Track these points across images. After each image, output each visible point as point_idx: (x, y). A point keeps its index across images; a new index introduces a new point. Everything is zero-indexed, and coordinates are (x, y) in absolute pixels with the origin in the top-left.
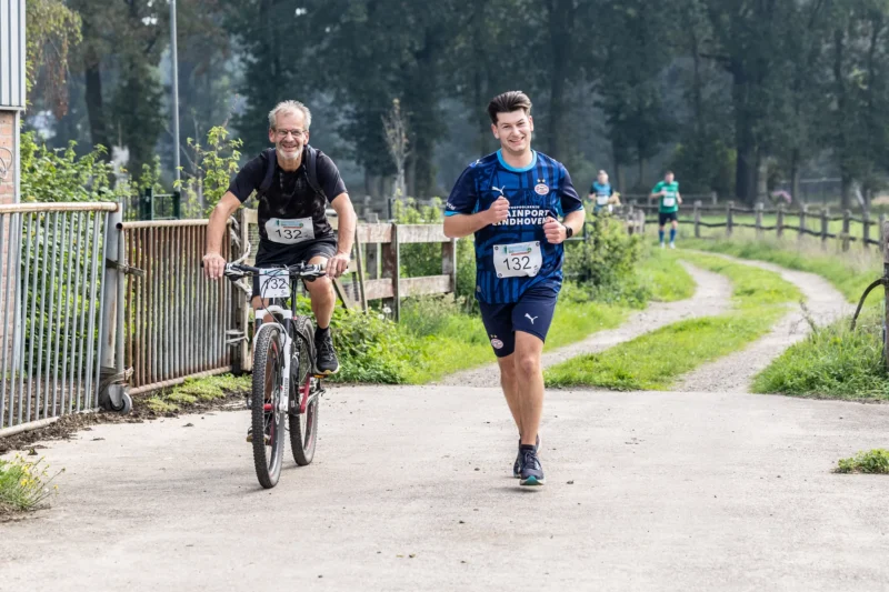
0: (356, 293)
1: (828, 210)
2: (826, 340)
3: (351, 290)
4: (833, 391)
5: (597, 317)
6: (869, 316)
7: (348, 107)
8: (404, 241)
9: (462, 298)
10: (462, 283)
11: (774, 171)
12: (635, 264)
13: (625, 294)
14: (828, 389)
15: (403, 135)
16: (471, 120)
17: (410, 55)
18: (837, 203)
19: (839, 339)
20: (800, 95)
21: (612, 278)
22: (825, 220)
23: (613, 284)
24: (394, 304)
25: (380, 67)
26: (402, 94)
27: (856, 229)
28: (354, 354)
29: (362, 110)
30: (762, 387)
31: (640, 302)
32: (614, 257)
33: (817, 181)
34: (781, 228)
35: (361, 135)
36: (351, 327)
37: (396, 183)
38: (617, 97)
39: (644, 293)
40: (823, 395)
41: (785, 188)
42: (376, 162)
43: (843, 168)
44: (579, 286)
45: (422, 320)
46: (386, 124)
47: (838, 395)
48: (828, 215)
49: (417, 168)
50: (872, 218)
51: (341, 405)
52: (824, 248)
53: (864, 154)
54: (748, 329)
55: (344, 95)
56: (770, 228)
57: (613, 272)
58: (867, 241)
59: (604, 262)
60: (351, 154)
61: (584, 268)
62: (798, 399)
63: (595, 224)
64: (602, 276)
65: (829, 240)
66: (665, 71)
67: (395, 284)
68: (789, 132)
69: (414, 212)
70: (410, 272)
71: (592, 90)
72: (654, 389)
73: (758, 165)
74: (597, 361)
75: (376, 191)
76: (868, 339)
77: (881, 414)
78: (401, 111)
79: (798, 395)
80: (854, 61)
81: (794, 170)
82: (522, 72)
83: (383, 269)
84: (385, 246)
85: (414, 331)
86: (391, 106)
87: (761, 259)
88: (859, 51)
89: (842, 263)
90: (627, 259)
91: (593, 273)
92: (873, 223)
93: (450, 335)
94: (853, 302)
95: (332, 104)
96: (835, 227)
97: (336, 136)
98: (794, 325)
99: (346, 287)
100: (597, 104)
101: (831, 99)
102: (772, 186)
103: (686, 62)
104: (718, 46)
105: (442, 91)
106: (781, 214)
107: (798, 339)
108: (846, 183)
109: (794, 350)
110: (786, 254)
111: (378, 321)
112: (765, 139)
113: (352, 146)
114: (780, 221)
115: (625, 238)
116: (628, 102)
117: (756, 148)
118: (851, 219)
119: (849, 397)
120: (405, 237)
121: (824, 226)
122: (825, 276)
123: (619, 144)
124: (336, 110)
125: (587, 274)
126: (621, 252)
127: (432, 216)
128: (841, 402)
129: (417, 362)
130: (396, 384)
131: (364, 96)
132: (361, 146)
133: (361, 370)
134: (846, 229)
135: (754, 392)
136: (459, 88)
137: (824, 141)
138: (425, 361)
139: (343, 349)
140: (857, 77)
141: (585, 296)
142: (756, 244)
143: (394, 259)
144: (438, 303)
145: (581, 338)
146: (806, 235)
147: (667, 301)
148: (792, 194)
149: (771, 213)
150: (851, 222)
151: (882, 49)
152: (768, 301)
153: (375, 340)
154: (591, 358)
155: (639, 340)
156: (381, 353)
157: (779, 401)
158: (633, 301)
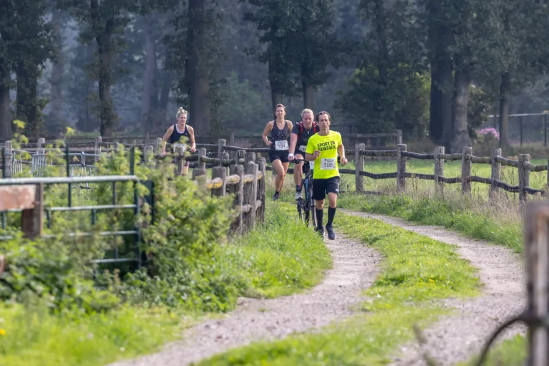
13: (198, 289)
22: (524, 170)
23: (180, 274)
31: (223, 302)
32: (182, 233)
34: (467, 181)
56: (452, 181)
57: (179, 257)
73: (456, 94)
81: (503, 101)
90: (202, 236)
106: (468, 160)
126: (193, 225)
142: (434, 203)
158: (210, 300)
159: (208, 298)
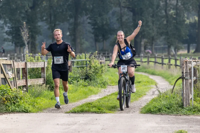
0: (14, 84)
1: (163, 56)
2: (164, 96)
3: (13, 83)
4: (166, 112)
5: (91, 91)
6: (177, 89)
7: (8, 25)
8: (29, 67)
9: (48, 85)
10: (48, 81)
11: (146, 44)
12: (103, 74)
13: (100, 83)
14: (165, 112)
15: (27, 34)
16: (49, 28)
17: (28, 8)
18: (166, 54)
19: (168, 96)
20: (154, 19)
21: (95, 78)
22: (163, 59)
23: (96, 80)
24: (26, 88)
25: (19, 12)
26: (26, 20)
27: (173, 62)
28: (14, 103)
29: (13, 26)
30: (144, 112)
31: (105, 86)
32: (96, 72)
33: (159, 47)
34: (149, 62)
35: (13, 34)
36: (13, 95)
37: (25, 49)
38: (95, 20)
39: (105, 83)
40: (163, 114)
41: (150, 49)
42: (18, 43)
43: (168, 43)
44: (85, 81)
45: (35, 92)
46: (22, 30)
47: (168, 114)
48: (164, 57)
49: (31, 44)
50: (178, 58)
51: (11, 120)
52: (162, 68)
53: (175, 38)
54: (139, 94)
55: (7, 21)
56: (145, 62)
57: (95, 77)
58: (176, 65)
59: (93, 73)
60: (10, 40)
61: (86, 75)
62: (155, 115)
63: (90, 61)
64: (92, 78)
65: (164, 65)
66: (111, 12)
67: (26, 81)
68: (151, 31)
69: (32, 58)
70: (31, 77)
71: (87, 18)
72: (110, 113)
73: (141, 42)
74: (92, 104)
75: (18, 52)
76: (177, 96)
77: (182, 119)
78: (26, 26)
79: (156, 114)
80: (171, 8)
81: (152, 43)
82: (64, 13)
83: (23, 77)
84: (23, 69)
85: (33, 96)
86: (23, 25)
87: (142, 72)
88: (173, 5)
89: (168, 73)
90: (100, 72)
91: (89, 77)
92: (178, 60)
93: (44, 97)
94: (172, 85)
95: (3, 24)
96: (166, 61)
97: (5, 34)
98: (154, 92)
99: (11, 82)
100: (89, 23)
101: (164, 20)
102: (145, 48)
103: (117, 9)
104: (127, 4)
105: (39, 19)
106: (148, 57)
107: (155, 97)
108: (169, 47)
109: (154, 100)
110: (150, 70)
111: (21, 93)
112: (143, 34)
113: (10, 37)
114: (148, 59)
115: (99, 66)
116: (98, 22)
117: (140, 36)
118: (171, 58)
119: (171, 114)
120: (29, 66)
121: (162, 61)
122: (163, 77)
123: (96, 36)
124: (5, 26)
125: (87, 77)
126: (98, 70)
127: (38, 59)
128: (169, 116)
129: (34, 105)
130: (28, 112)
131: (14, 21)
132: (13, 37)
133: (17, 108)
134: (169, 62)
135: (141, 113)
136: (44, 18)
137: (161, 34)
138: (37, 105)
139: (11, 102)
140: (172, 13)
141: (87, 84)
143: (26, 73)
144: (41, 87)
145: (86, 98)
146: (157, 64)
147: (113, 86)
148: (152, 51)
149: (145, 57)
150: (171, 59)
151: (180, 4)
152: (145, 85)
153: (21, 99)
154: (90, 104)
155: (105, 98)
156: (23, 103)
157: (149, 116)
158: (102, 86)
159: (102, 85)
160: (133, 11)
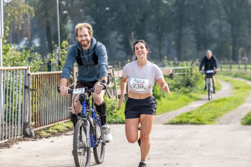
0: (114, 93)
5: (192, 97)
7: (121, 36)
11: (243, 52)
13: (200, 90)
17: (138, 21)
21: (196, 85)
25: (130, 24)
26: (135, 31)
28: (111, 114)
32: (197, 79)
38: (198, 31)
41: (246, 56)
42: (129, 51)
44: (186, 88)
55: (120, 32)
56: (243, 68)
59: (194, 80)
61: (187, 82)
63: (191, 69)
64: (193, 84)
68: (247, 41)
71: (191, 30)
78: (134, 37)
81: (249, 51)
87: (241, 77)
91: (190, 84)
97: (118, 44)
102: (242, 56)
104: (226, 16)
110: (248, 76)
112: (240, 43)
113: (122, 47)
114: (246, 66)
117: (238, 45)
123: (198, 45)
124: (118, 37)
126: (199, 77)
131: (125, 32)
132: (125, 47)
133: (114, 119)
139: (108, 112)
141: (188, 91)
142: (239, 73)
145: (186, 105)
148: (248, 58)
149: (243, 64)
152: (243, 91)
154: (189, 113)
160: (231, 22)
